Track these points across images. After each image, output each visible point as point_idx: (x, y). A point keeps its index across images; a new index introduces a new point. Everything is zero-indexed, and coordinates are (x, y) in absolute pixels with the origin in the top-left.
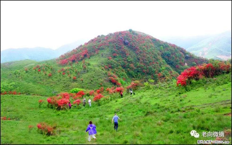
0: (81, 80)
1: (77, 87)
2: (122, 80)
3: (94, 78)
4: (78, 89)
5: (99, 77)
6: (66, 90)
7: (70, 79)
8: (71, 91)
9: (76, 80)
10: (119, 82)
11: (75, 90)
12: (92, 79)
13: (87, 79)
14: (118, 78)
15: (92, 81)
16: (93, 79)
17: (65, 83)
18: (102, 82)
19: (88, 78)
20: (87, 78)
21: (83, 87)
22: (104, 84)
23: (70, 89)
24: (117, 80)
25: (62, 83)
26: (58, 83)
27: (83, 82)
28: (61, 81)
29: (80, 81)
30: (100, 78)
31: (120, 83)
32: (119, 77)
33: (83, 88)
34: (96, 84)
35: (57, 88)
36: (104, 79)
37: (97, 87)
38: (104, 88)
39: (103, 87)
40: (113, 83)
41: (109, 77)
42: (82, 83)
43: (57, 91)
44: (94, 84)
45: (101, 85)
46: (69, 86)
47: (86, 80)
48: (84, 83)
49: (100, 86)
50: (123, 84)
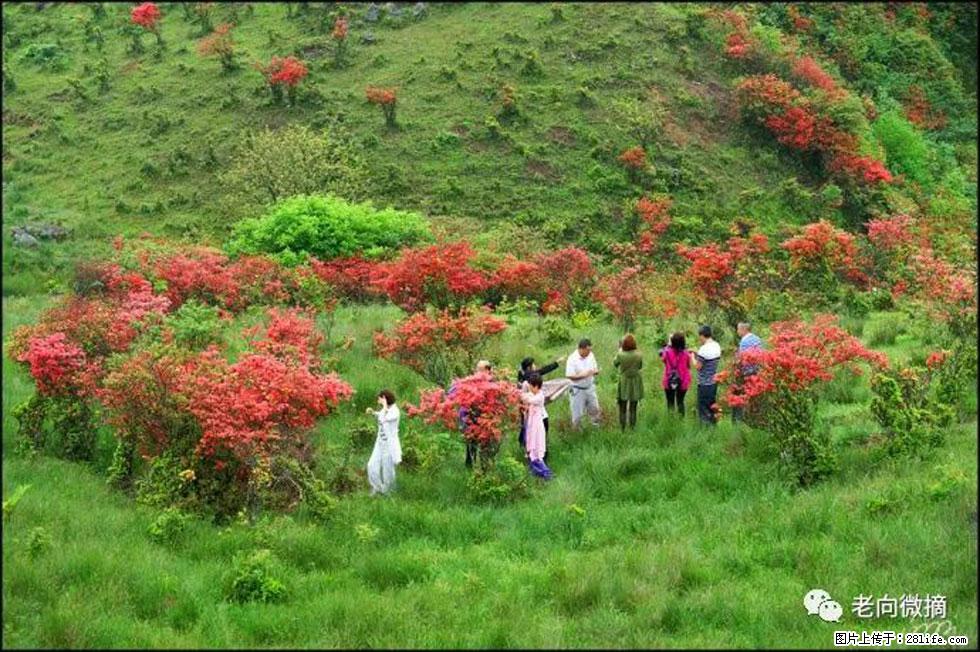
0: (371, 102)
1: (324, 183)
2: (896, 120)
3: (541, 75)
4: (339, 209)
5: (604, 72)
6: (181, 218)
7: (222, 84)
8: (249, 233)
9: (311, 101)
10: (870, 150)
11: (309, 224)
12: (518, 90)
13: (452, 86)
14: (850, 99)
15: (509, 114)
16: (530, 89)
17: (164, 128)
18: (648, 137)
19: (465, 80)
20: (450, 76)
21: (405, 190)
22: (675, 163)
23: (231, 198)
24: (841, 123)
25: (122, 123)
26: (71, 128)
27: (392, 126)
28: (116, 107)
29: (362, 114)
30: (620, 82)
31: (882, 155)
32: (851, 74)
33: (393, 191)
34: (571, 158)
35: (70, 187)
36: (668, 98)
37: (577, 193)
38: (672, 213)
39: (661, 198)
40: (786, 151)
41: (741, 82)
42: (385, 134)
43: (73, 219)
44: (542, 152)
45: (634, 174)
46: (212, 164)
47: (437, 99)
48: (406, 142)
49: (619, 176)
50: (908, 173)
